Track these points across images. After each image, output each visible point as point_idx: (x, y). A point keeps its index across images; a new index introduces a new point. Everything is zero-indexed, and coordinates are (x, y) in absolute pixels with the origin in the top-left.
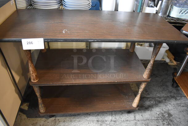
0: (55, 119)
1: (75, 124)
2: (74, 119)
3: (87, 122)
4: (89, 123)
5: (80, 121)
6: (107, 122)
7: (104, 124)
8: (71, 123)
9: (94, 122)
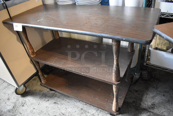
0: (54, 93)
1: (64, 103)
2: (66, 99)
3: (73, 106)
4: (74, 107)
5: (69, 102)
6: (88, 114)
7: (85, 114)
8: (62, 101)
9: (78, 108)
